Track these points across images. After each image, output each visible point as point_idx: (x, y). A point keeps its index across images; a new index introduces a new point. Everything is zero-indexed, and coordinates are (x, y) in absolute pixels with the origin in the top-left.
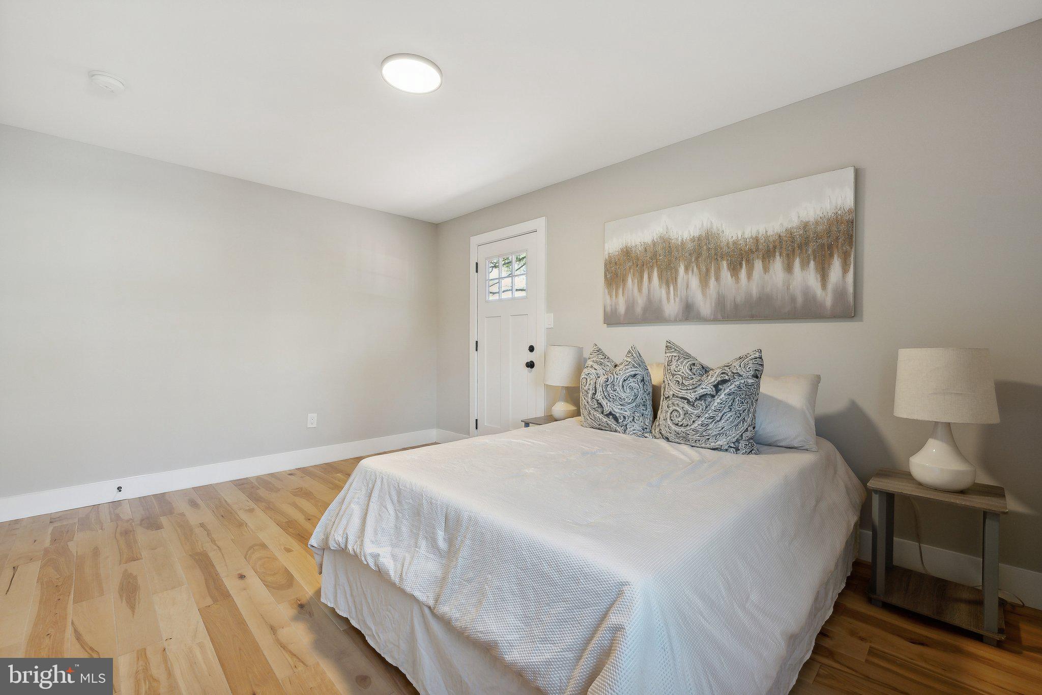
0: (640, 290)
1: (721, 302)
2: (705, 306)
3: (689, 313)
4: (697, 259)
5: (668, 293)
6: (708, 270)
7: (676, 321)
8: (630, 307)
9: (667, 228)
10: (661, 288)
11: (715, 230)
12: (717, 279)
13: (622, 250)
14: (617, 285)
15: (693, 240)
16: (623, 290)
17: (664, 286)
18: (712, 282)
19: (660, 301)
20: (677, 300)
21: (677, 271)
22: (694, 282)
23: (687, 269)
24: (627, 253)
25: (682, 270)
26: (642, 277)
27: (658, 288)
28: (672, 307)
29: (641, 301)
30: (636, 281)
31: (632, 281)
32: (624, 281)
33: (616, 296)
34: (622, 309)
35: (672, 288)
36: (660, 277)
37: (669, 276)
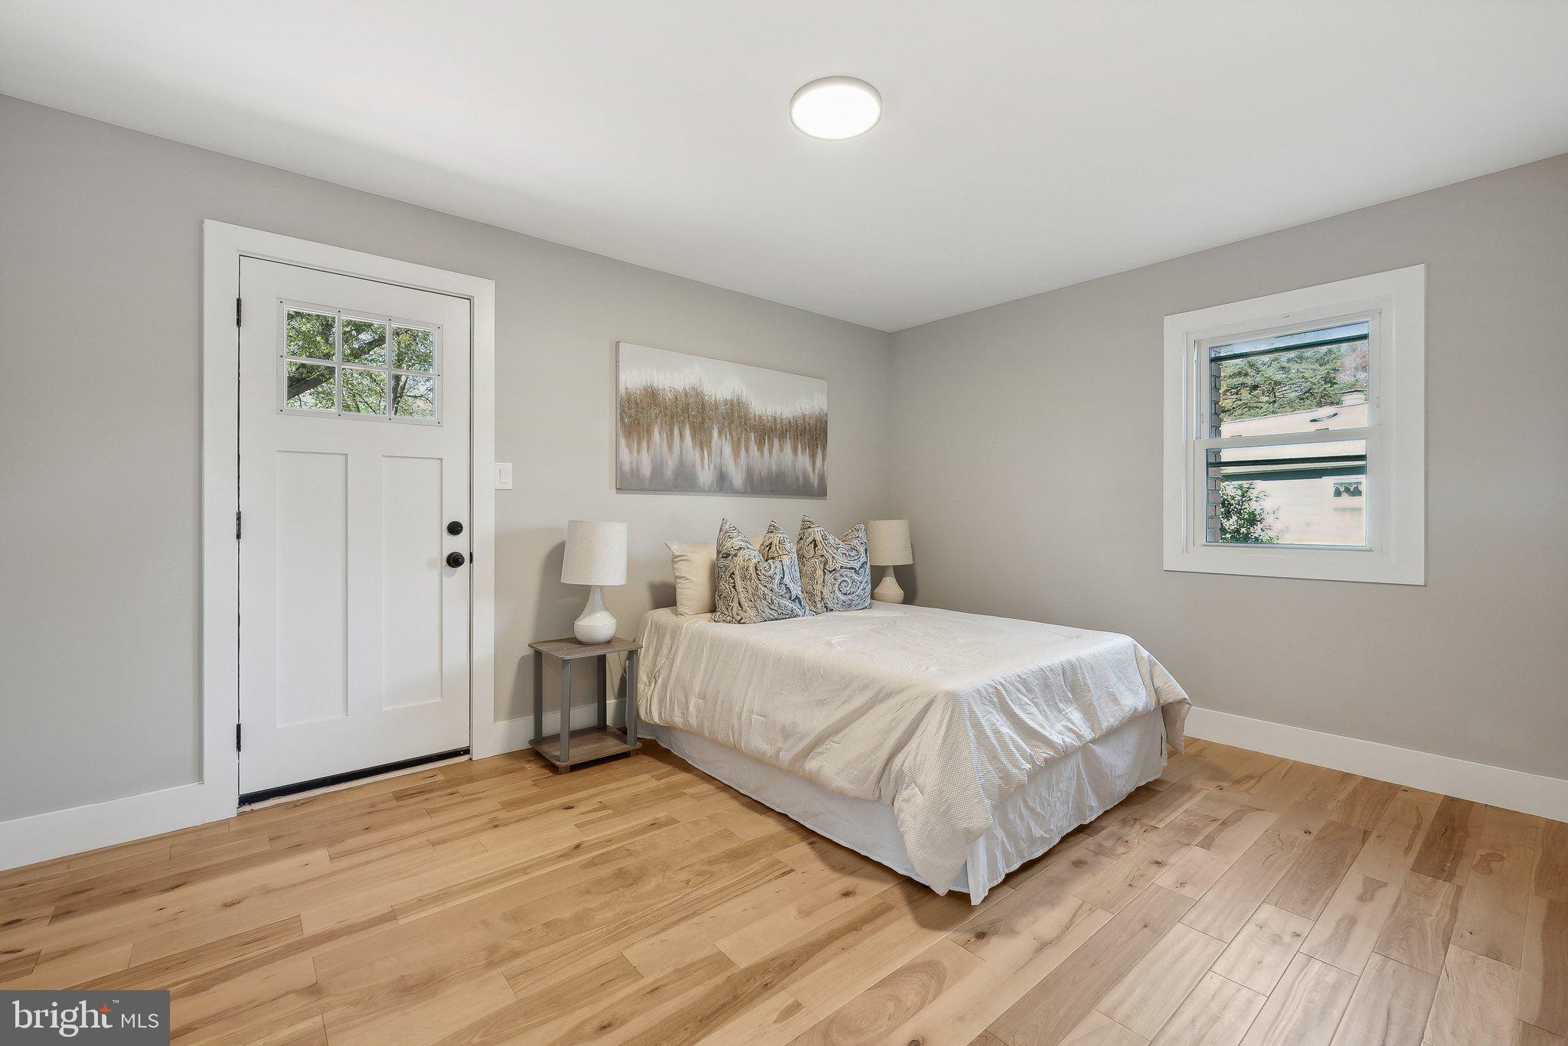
0: (670, 447)
1: (749, 474)
2: (737, 478)
3: (722, 484)
4: (730, 425)
5: (702, 458)
6: (739, 439)
7: (709, 491)
8: (658, 469)
9: (700, 380)
10: (694, 450)
11: (744, 399)
12: (747, 450)
13: (645, 389)
14: (639, 435)
15: (726, 402)
16: (648, 444)
17: (698, 449)
18: (743, 453)
19: (694, 466)
20: (712, 467)
21: (711, 434)
22: (727, 450)
23: (720, 433)
24: (652, 395)
25: (715, 433)
26: (672, 431)
27: (691, 449)
28: (706, 475)
29: (671, 464)
30: (665, 435)
31: (660, 434)
32: (649, 431)
33: (639, 452)
34: (646, 470)
35: (706, 451)
36: (693, 437)
37: (702, 440)
